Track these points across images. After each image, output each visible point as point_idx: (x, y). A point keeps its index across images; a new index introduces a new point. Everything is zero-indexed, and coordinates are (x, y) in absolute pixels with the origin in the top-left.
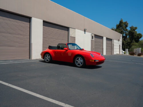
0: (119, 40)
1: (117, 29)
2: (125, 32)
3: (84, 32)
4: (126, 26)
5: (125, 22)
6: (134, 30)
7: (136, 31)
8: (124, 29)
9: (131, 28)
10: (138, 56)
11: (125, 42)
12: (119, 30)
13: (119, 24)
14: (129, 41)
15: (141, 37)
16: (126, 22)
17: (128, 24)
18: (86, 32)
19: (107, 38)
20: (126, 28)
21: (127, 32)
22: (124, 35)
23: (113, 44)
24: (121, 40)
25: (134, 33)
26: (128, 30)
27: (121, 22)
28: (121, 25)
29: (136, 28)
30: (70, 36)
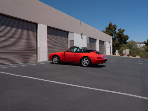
0: (110, 42)
1: (107, 31)
2: (114, 35)
3: (81, 35)
4: (115, 29)
5: (113, 25)
6: (122, 32)
7: (123, 33)
8: (113, 32)
9: (119, 30)
10: (127, 57)
11: (114, 43)
12: (109, 32)
13: (109, 27)
14: (118, 43)
15: (128, 39)
16: (115, 25)
17: (116, 27)
18: (83, 36)
19: (100, 41)
20: (115, 30)
21: (116, 34)
22: (113, 37)
23: (105, 46)
24: (111, 42)
25: (122, 35)
26: (117, 32)
27: (110, 25)
28: (110, 27)
29: (124, 30)
30: (69, 39)
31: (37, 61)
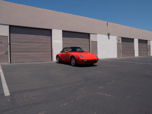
3: (107, 36)
30: (91, 41)
31: (52, 60)
